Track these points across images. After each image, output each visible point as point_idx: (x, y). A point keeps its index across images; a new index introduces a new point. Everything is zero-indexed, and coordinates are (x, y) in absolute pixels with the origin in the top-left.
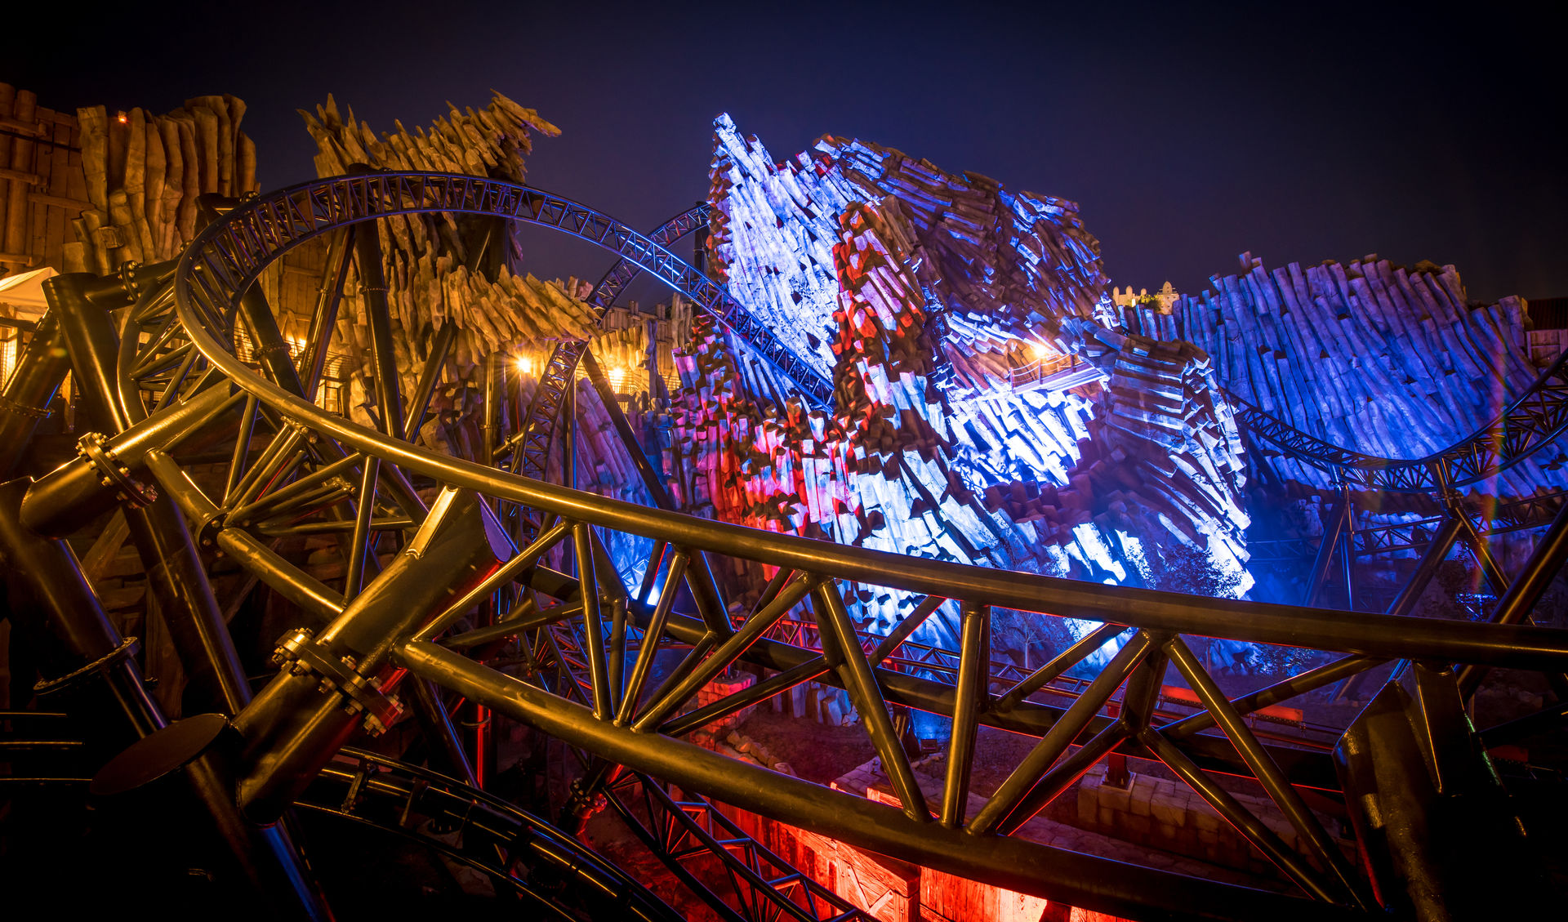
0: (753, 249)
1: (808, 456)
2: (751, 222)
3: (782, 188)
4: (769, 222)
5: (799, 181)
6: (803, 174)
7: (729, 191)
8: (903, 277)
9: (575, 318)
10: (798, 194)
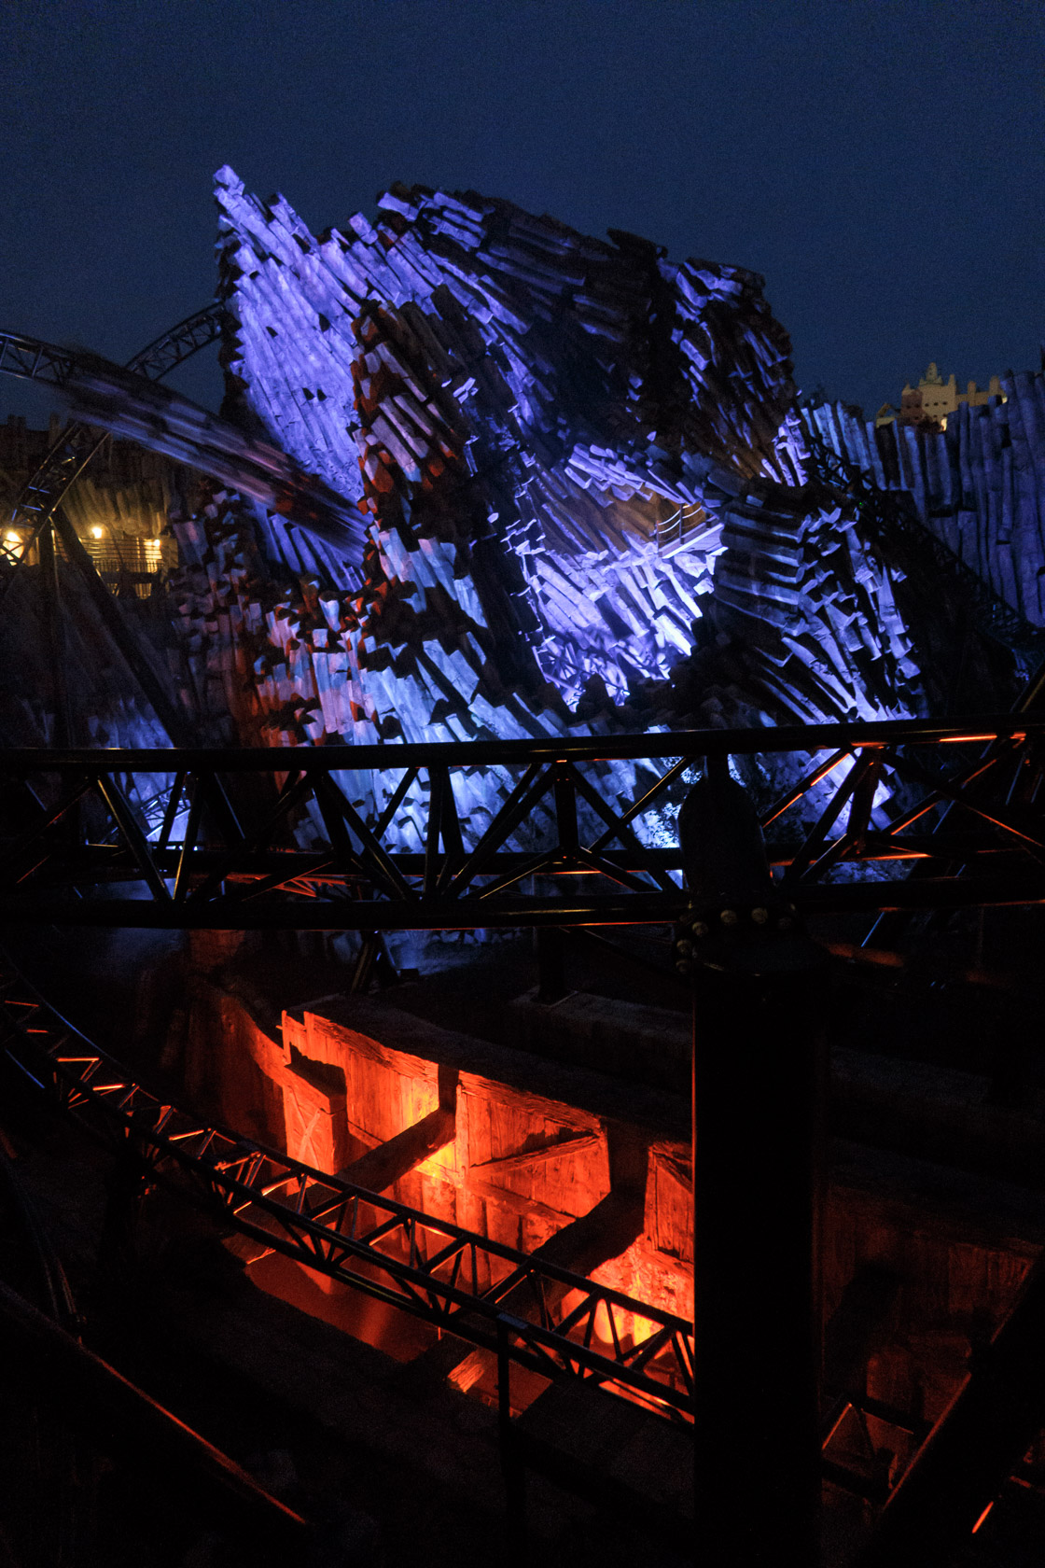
0: (280, 366)
1: (319, 650)
2: (277, 326)
3: (326, 272)
4: (305, 324)
5: (352, 259)
6: (359, 248)
7: (238, 283)
8: (432, 408)
10: (351, 279)
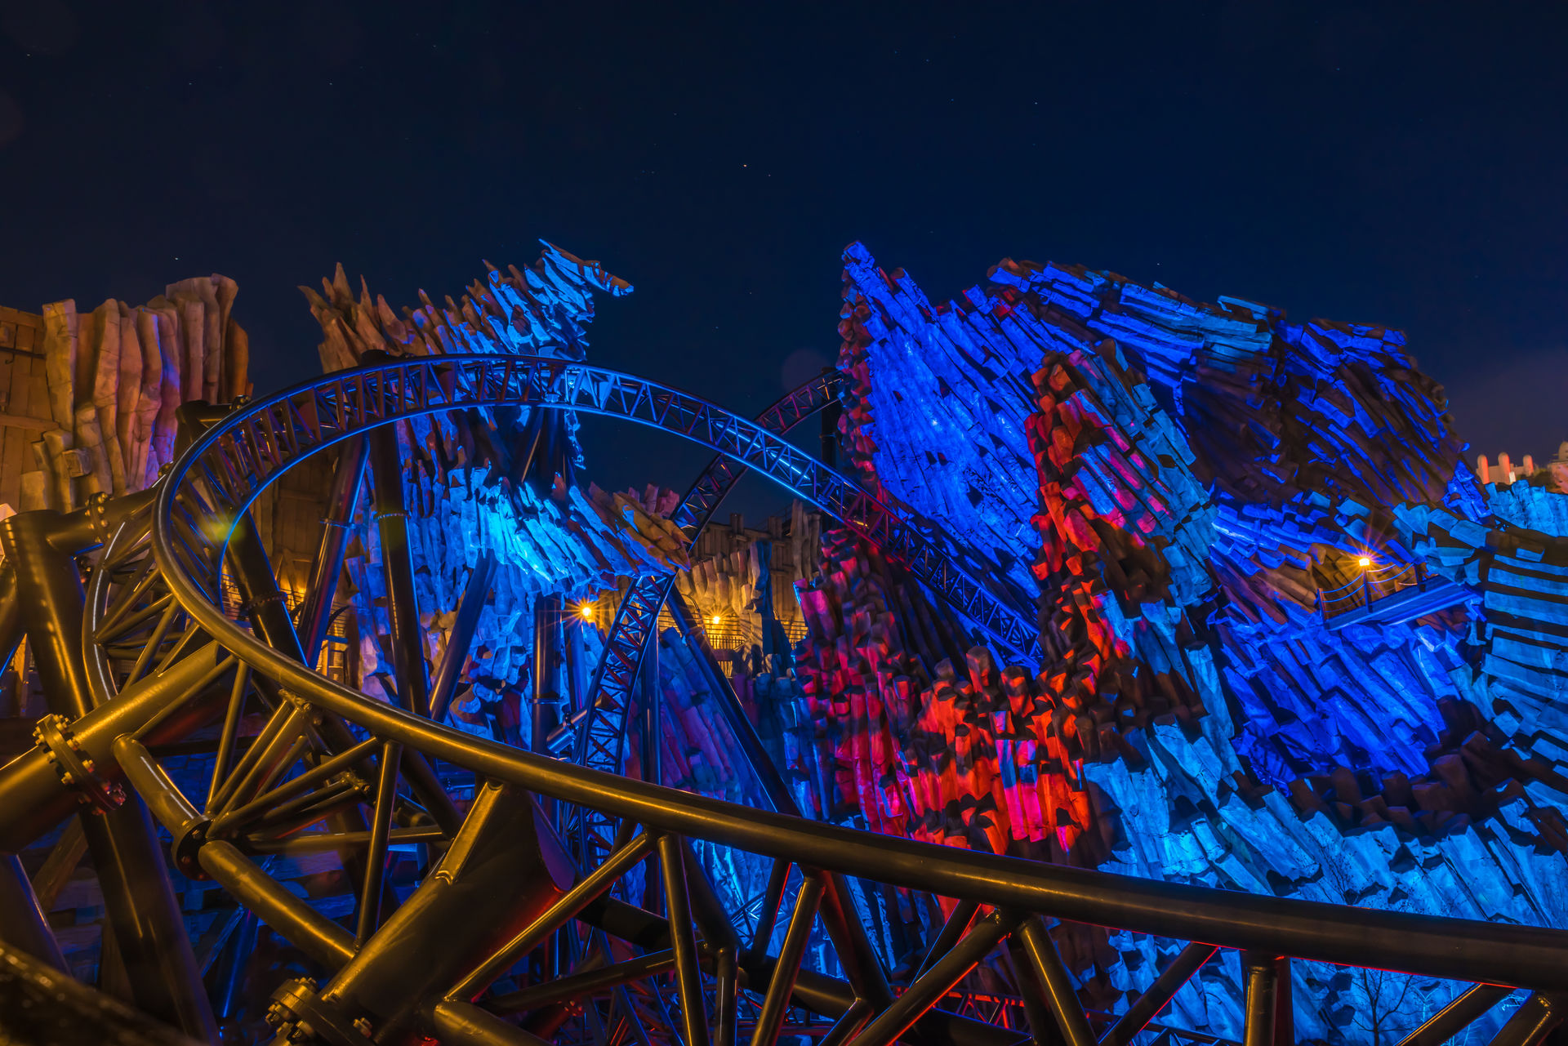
0: (906, 429)
2: (902, 390)
3: (945, 340)
4: (928, 390)
5: (970, 329)
6: (975, 318)
7: (868, 349)
8: (1135, 459)
9: (655, 542)
